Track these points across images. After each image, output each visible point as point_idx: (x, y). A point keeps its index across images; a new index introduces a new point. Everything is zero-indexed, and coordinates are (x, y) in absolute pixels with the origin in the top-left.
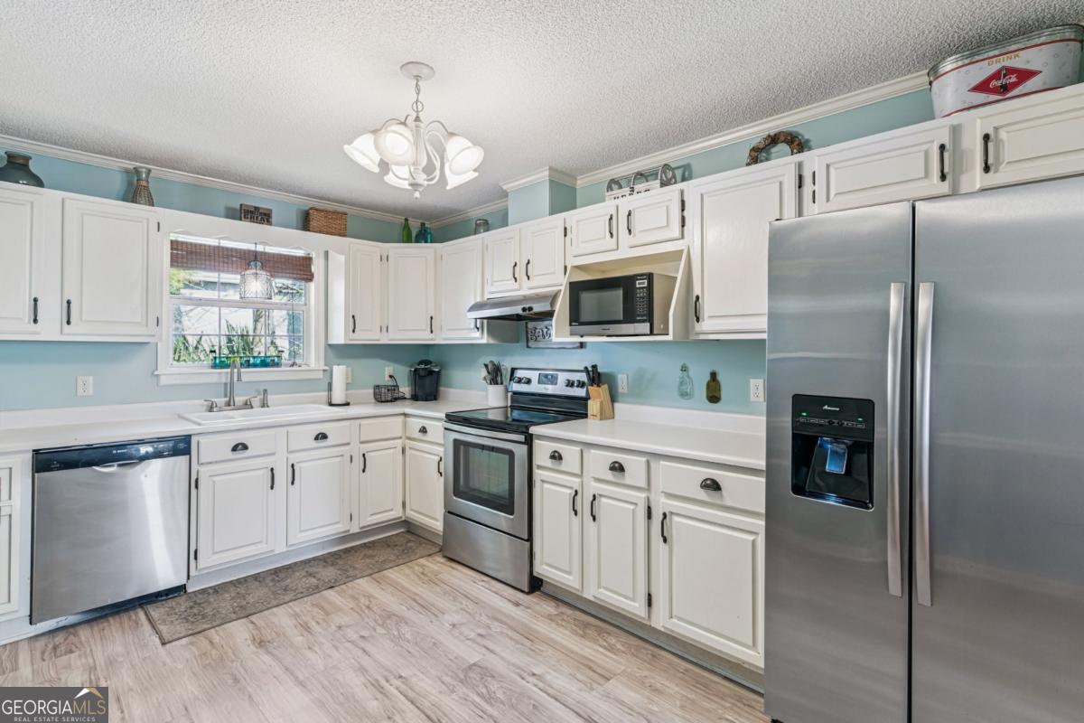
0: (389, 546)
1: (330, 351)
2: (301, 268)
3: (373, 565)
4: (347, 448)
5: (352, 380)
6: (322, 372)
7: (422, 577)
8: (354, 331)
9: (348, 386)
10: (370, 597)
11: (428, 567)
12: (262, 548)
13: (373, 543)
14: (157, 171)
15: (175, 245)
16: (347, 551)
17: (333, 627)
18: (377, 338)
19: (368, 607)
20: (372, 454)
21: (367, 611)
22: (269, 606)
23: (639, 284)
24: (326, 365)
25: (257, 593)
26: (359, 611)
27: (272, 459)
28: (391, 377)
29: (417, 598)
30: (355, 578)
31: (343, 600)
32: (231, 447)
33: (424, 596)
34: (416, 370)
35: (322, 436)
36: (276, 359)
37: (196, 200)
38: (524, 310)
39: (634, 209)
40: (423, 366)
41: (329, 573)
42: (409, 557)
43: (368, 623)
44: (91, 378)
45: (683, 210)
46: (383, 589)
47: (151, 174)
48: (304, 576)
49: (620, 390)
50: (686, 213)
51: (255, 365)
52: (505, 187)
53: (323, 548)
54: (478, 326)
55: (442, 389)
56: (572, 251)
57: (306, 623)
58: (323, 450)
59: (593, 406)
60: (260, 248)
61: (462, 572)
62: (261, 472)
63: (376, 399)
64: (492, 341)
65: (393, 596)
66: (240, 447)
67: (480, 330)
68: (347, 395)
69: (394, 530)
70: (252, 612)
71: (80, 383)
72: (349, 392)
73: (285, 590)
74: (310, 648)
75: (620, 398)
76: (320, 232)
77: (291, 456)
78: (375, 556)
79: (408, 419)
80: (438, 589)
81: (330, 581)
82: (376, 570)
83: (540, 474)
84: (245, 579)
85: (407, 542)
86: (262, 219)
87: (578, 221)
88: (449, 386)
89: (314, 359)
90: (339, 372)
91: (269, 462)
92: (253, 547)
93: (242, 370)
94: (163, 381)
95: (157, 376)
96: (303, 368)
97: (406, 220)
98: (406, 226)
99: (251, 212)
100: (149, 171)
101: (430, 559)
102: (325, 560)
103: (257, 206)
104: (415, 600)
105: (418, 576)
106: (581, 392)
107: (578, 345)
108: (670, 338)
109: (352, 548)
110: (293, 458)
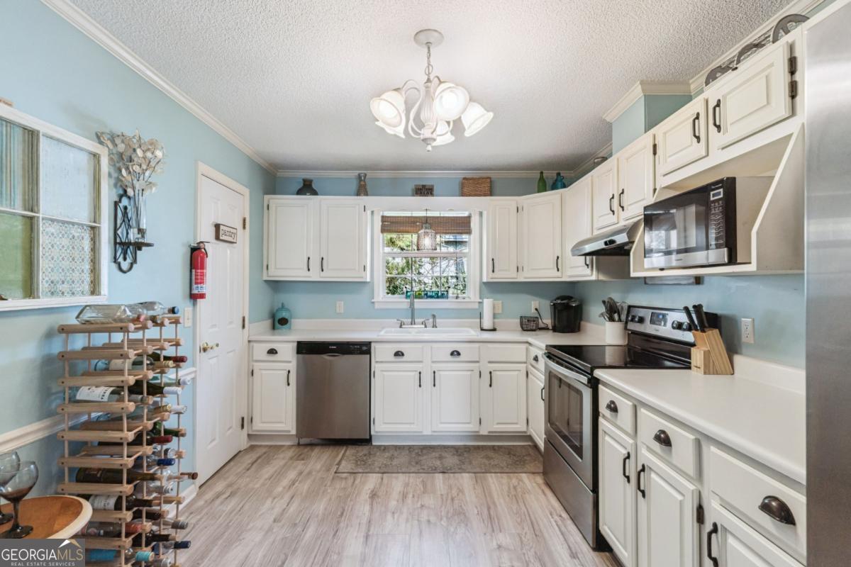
0: (509, 454)
1: (483, 286)
2: (462, 225)
3: (486, 465)
4: (477, 365)
5: (503, 311)
6: (477, 304)
7: (512, 489)
8: (493, 271)
9: (495, 316)
10: (461, 491)
11: (524, 483)
12: (414, 428)
13: (500, 447)
14: (370, 174)
15: (384, 219)
16: (478, 448)
17: (419, 503)
18: (515, 276)
19: (453, 499)
20: (498, 373)
21: (449, 501)
22: (400, 471)
23: (714, 195)
24: (480, 298)
25: (403, 459)
26: (445, 499)
27: (420, 365)
28: (536, 309)
29: (492, 507)
30: (465, 471)
31: (442, 486)
32: (393, 353)
33: (499, 507)
34: (554, 304)
35: (455, 353)
36: (445, 293)
37: (393, 188)
38: (606, 243)
39: (724, 97)
40: (559, 301)
41: (451, 460)
42: (516, 468)
43: (441, 512)
44: (342, 303)
45: (792, 72)
46: (475, 489)
47: (367, 177)
48: (436, 458)
49: (744, 339)
50: (797, 77)
51: (431, 297)
52: (608, 119)
53: (461, 441)
54: (588, 263)
55: (583, 323)
56: (661, 169)
57: (407, 493)
58: (455, 364)
59: (697, 356)
60: (430, 214)
61: (548, 500)
62: (413, 374)
63: (522, 328)
64: (602, 277)
65: (477, 497)
66: (399, 354)
67: (590, 266)
68: (494, 323)
69: (519, 441)
70: (390, 471)
71: (338, 305)
72: (496, 320)
73: (417, 463)
74: (393, 513)
75: (744, 350)
76: (470, 195)
77: (434, 365)
78: (492, 458)
79: (530, 347)
80: (515, 507)
81: (446, 467)
82: (483, 471)
83: (605, 425)
84: (404, 447)
85: (526, 455)
86: (428, 193)
87: (665, 133)
88: (588, 321)
89: (472, 294)
90: (488, 303)
91: (419, 367)
92: (408, 426)
93: (416, 300)
94: (377, 306)
95: (373, 303)
96: (467, 300)
97: (542, 173)
98: (542, 179)
99: (421, 189)
100: (366, 175)
101: (531, 476)
102: (456, 450)
103: (424, 184)
104: (489, 508)
105: (509, 488)
106: (688, 337)
107: (693, 280)
108: (752, 268)
109: (483, 446)
110: (436, 367)
